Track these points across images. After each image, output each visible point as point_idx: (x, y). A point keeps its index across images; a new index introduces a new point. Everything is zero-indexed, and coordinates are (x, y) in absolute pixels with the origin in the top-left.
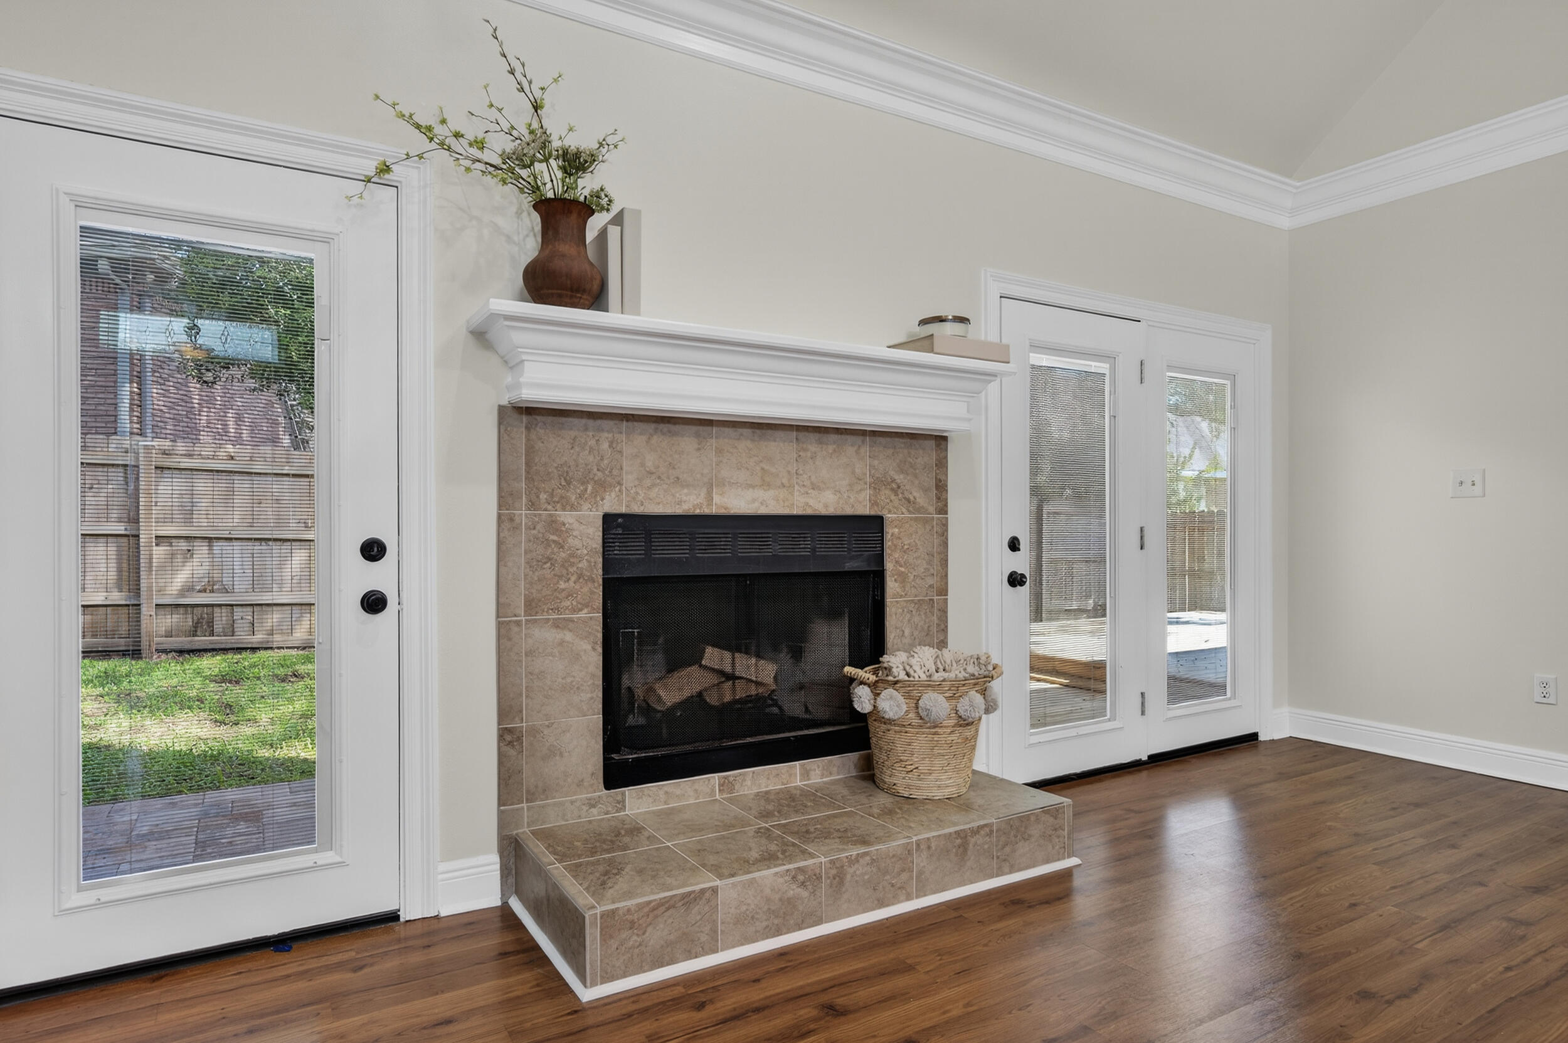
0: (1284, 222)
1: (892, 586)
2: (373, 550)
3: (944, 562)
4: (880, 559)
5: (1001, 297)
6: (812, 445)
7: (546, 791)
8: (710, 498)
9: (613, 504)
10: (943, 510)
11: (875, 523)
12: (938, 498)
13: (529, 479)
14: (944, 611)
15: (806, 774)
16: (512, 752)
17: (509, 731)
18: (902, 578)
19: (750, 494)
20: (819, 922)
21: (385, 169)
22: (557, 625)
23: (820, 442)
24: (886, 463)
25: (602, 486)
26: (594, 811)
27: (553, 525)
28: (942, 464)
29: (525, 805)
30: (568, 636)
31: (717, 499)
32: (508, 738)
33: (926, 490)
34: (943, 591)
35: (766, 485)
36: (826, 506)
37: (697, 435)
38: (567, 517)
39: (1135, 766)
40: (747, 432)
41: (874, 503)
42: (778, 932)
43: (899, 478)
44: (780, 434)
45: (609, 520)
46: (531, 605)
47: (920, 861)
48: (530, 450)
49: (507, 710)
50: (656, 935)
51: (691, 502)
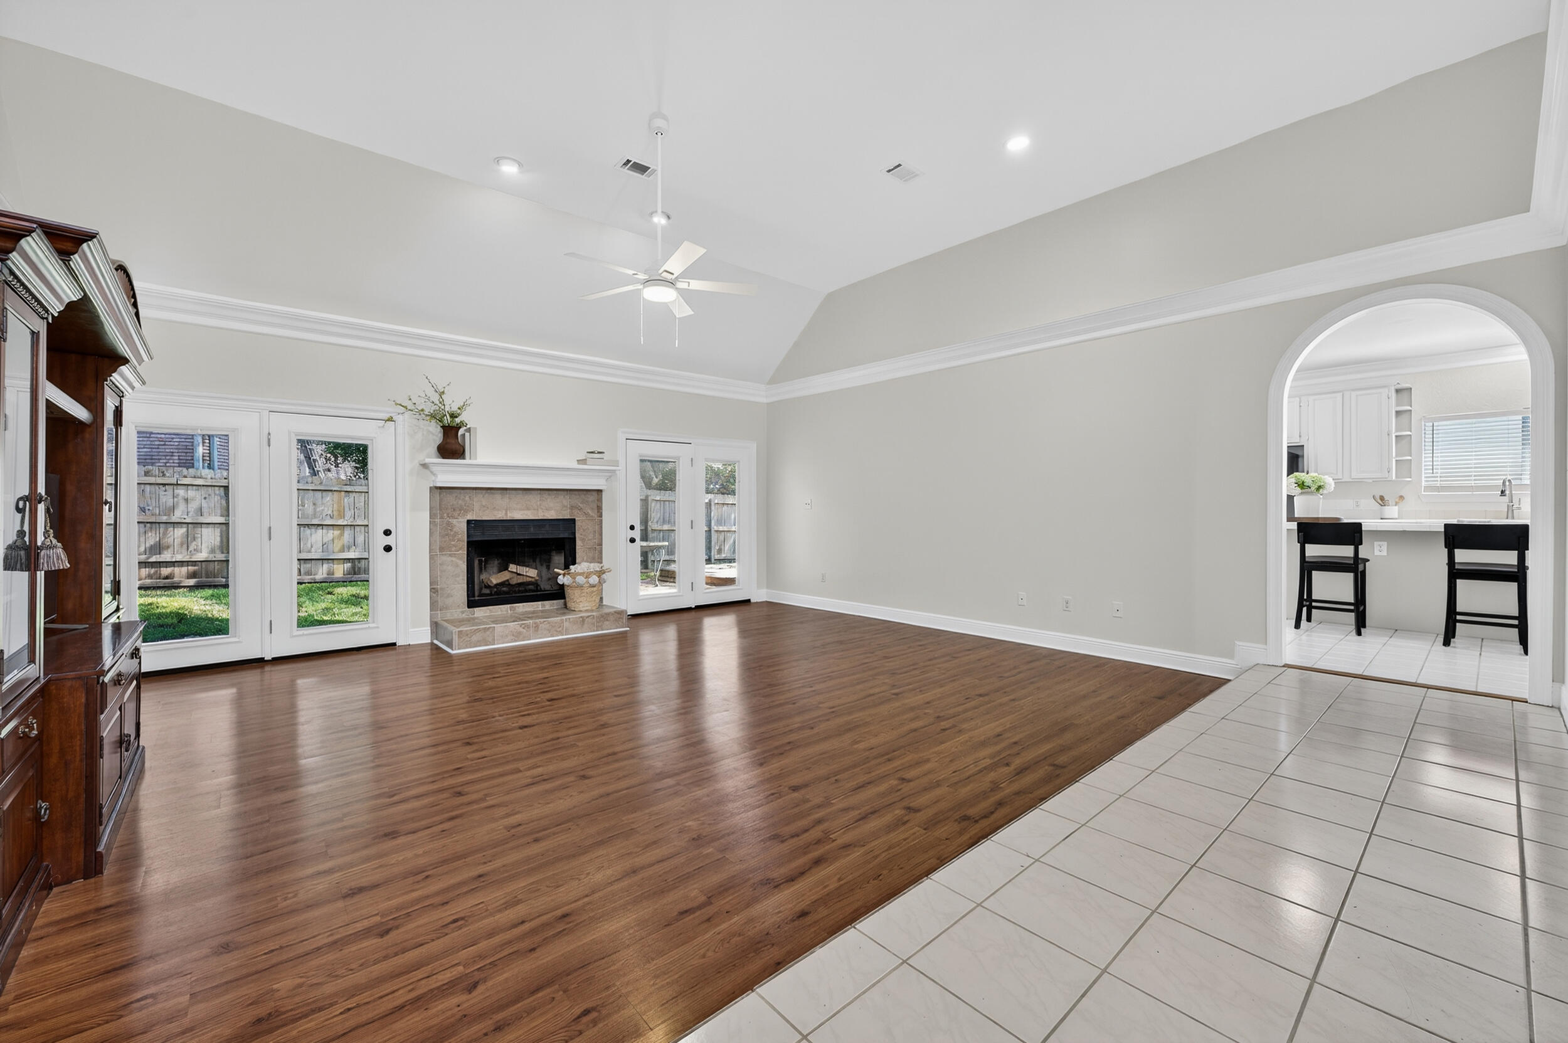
0: (765, 400)
1: (579, 543)
2: (387, 533)
3: (601, 534)
4: (574, 534)
5: (627, 439)
6: (546, 495)
7: (447, 608)
8: (506, 514)
9: (470, 517)
10: (600, 516)
11: (573, 521)
12: (598, 512)
13: (440, 510)
14: (601, 552)
15: (543, 606)
16: (434, 595)
17: (433, 589)
18: (583, 540)
19: (522, 512)
20: (530, 639)
21: (391, 417)
22: (450, 555)
23: (549, 495)
24: (576, 500)
25: (466, 511)
26: (464, 615)
27: (449, 524)
28: (600, 500)
29: (439, 612)
30: (454, 559)
31: (509, 514)
32: (432, 590)
33: (592, 510)
34: (601, 544)
35: (528, 509)
36: (552, 516)
37: (501, 494)
38: (454, 521)
39: (689, 609)
40: (521, 492)
41: (571, 514)
42: (516, 641)
43: (582, 506)
44: (533, 492)
45: (469, 522)
46: (441, 549)
47: (566, 624)
48: (441, 500)
49: (433, 582)
50: (475, 638)
51: (499, 515)
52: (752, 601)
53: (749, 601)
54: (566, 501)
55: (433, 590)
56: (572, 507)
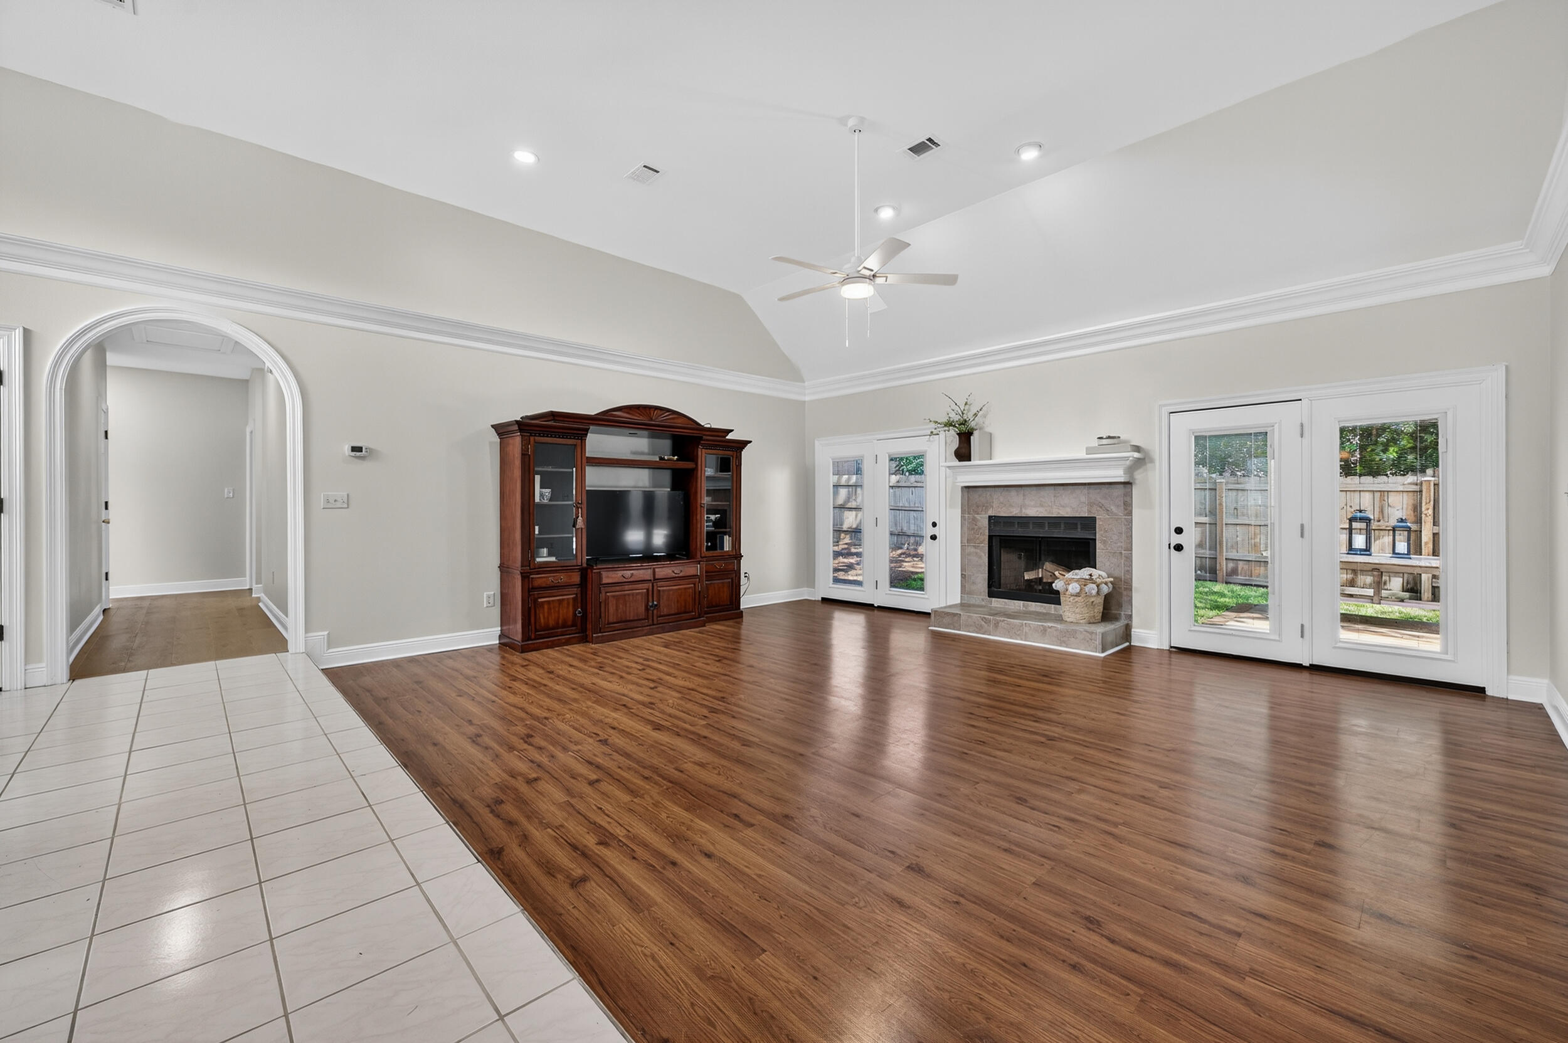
1: (1099, 545)
2: (934, 524)
3: (1130, 537)
4: (1093, 534)
5: (1168, 413)
6: (1060, 489)
7: (973, 594)
8: (1021, 511)
9: (991, 513)
10: (1130, 513)
11: (1093, 519)
12: (1126, 510)
13: (969, 507)
14: (1128, 558)
16: (964, 580)
17: (963, 574)
18: (1104, 542)
19: (1035, 510)
21: (932, 432)
22: (976, 548)
23: (1064, 489)
24: (1095, 495)
25: (987, 508)
26: (984, 600)
27: (974, 519)
28: (1129, 495)
30: (979, 551)
31: (1024, 511)
33: (1118, 506)
34: (1129, 549)
35: (1042, 506)
36: (1067, 513)
37: (1016, 490)
38: (978, 517)
40: (1035, 488)
41: (1089, 512)
43: (1103, 502)
44: (1047, 488)
45: (990, 517)
46: (970, 541)
48: (970, 498)
49: (963, 569)
50: (946, 620)
51: (1015, 512)
52: (1489, 692)
53: (1482, 690)
54: (1082, 496)
55: (963, 576)
56: (1091, 504)
